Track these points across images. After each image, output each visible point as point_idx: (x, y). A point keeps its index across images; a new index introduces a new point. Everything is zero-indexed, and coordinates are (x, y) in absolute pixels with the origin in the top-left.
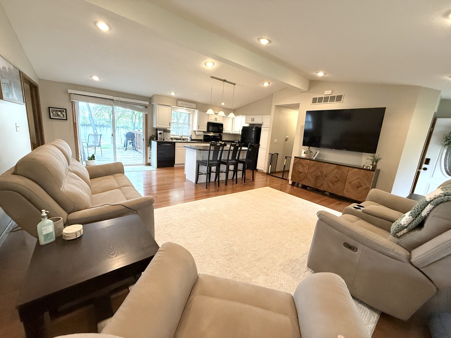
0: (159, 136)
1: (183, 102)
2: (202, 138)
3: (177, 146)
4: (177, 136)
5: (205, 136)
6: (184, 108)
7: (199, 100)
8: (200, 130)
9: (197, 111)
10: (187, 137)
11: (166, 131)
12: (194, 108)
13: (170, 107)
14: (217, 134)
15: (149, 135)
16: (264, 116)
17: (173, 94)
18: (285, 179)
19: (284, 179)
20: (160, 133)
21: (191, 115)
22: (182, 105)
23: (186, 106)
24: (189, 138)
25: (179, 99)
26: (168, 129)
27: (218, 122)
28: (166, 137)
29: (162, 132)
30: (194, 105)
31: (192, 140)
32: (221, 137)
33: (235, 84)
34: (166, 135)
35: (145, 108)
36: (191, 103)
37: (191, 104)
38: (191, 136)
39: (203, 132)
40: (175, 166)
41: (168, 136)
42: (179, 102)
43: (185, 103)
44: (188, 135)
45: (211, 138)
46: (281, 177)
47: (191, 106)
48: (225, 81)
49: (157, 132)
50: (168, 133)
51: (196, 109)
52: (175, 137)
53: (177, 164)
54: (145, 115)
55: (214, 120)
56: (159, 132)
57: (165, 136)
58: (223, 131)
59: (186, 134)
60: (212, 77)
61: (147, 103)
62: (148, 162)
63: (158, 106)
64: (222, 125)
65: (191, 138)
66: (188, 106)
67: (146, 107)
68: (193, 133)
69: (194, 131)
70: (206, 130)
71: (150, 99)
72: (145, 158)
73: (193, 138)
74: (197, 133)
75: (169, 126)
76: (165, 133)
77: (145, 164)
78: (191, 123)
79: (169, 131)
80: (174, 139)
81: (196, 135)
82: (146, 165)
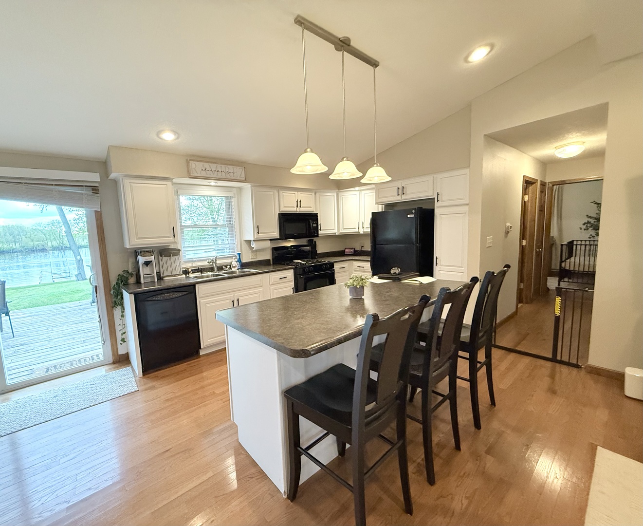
0: (144, 271)
1: (207, 165)
2: (268, 256)
3: (201, 295)
4: (198, 261)
5: (275, 249)
6: (213, 183)
7: (253, 154)
8: (261, 236)
9: (247, 186)
10: (229, 261)
11: (166, 252)
12: (238, 178)
13: (169, 183)
14: (303, 241)
15: (115, 272)
16: (439, 176)
17: (168, 137)
18: (568, 364)
19: (562, 362)
20: (147, 263)
21: (234, 202)
22: (204, 174)
23: (215, 176)
24: (234, 263)
25: (194, 156)
26: (172, 246)
27: (304, 210)
28: (170, 269)
29: (152, 259)
30: (239, 172)
31: (243, 265)
32: (313, 246)
33: (374, 64)
34: (169, 263)
35: (90, 193)
36: (230, 165)
37: (231, 169)
38: (239, 255)
39: (270, 240)
40: (202, 353)
41: (174, 266)
42: (193, 164)
43: (214, 167)
44: (231, 254)
45: (290, 253)
46: (550, 356)
47: (232, 174)
48: (343, 45)
49: (137, 262)
50: (173, 258)
51: (245, 181)
52: (195, 264)
53: (206, 348)
54: (94, 214)
55: (295, 206)
56: (141, 260)
57: (165, 266)
58: (320, 232)
59: (227, 253)
60: (301, 22)
61: (94, 177)
62: (121, 351)
63: (127, 182)
64: (314, 217)
65: (241, 262)
66: (224, 176)
67: (95, 189)
68: (245, 246)
69: (246, 241)
70: (276, 235)
71: (103, 166)
72: (108, 343)
73: (244, 260)
74: (254, 245)
75: (172, 238)
76: (165, 259)
77: (111, 360)
78: (235, 221)
79: (176, 252)
80: (194, 271)
81: (253, 252)
82: (114, 363)
